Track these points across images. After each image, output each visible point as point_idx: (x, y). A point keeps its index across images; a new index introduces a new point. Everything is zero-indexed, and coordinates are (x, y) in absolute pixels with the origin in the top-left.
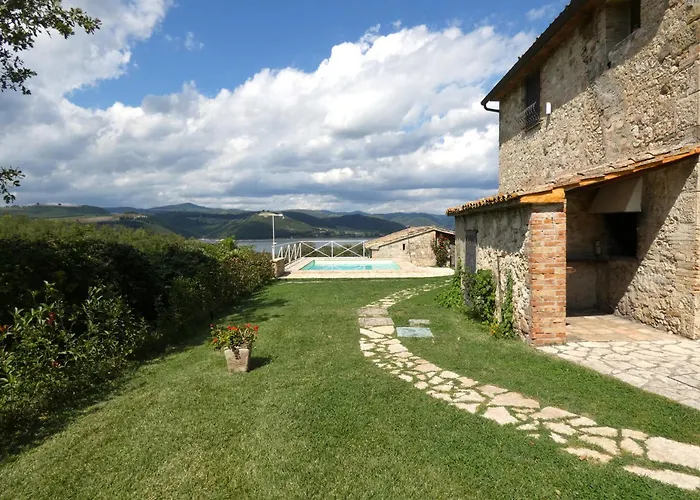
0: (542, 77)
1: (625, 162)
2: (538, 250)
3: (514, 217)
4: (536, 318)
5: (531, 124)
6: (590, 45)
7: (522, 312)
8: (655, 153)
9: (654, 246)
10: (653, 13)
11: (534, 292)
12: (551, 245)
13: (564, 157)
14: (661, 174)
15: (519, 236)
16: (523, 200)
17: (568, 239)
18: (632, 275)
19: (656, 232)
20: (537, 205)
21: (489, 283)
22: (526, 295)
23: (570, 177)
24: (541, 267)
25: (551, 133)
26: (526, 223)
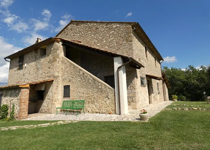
0: (24, 57)
1: (41, 80)
2: (22, 97)
3: (17, 90)
4: (21, 113)
5: (21, 67)
6: (36, 54)
7: (17, 113)
8: (47, 79)
9: (47, 97)
10: (48, 54)
11: (21, 107)
12: (26, 96)
13: (29, 77)
14: (48, 83)
15: (17, 95)
16: (20, 86)
17: (29, 95)
18: (42, 103)
19: (47, 94)
20: (23, 87)
21: (7, 108)
22: (18, 108)
23: (30, 82)
24: (23, 101)
25: (26, 71)
26: (20, 91)
